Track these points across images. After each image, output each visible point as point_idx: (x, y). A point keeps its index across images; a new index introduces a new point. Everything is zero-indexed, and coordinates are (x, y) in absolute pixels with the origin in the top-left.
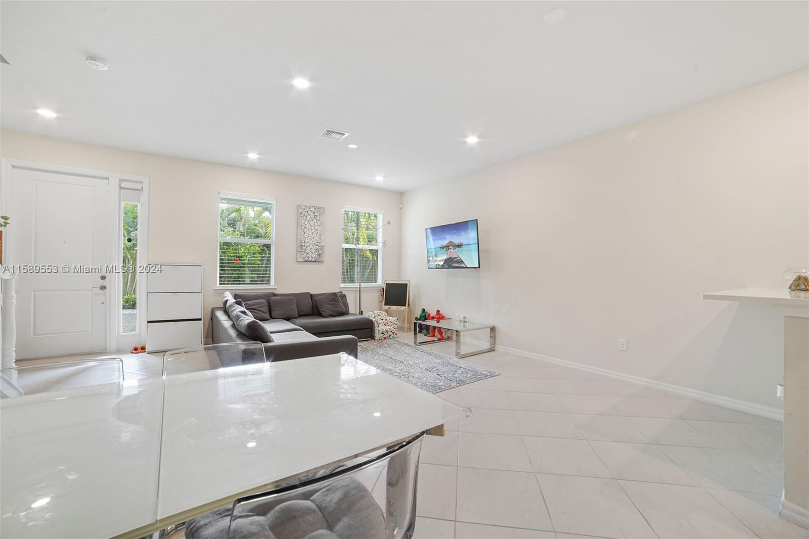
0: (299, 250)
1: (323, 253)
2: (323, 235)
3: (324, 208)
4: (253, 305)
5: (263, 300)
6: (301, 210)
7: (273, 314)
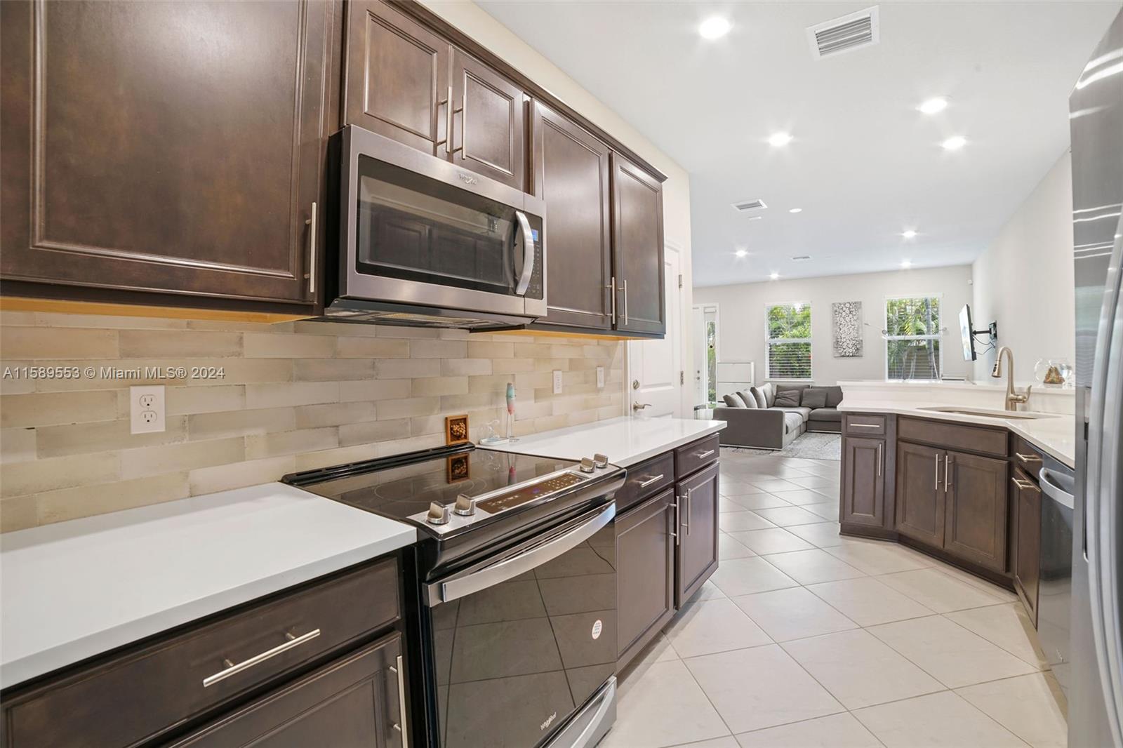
0: (836, 346)
1: (862, 347)
2: (860, 330)
3: (861, 302)
4: (788, 394)
5: (797, 391)
6: (835, 308)
7: (803, 403)
